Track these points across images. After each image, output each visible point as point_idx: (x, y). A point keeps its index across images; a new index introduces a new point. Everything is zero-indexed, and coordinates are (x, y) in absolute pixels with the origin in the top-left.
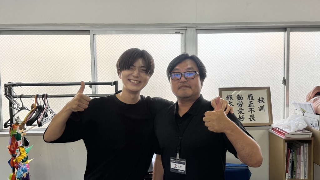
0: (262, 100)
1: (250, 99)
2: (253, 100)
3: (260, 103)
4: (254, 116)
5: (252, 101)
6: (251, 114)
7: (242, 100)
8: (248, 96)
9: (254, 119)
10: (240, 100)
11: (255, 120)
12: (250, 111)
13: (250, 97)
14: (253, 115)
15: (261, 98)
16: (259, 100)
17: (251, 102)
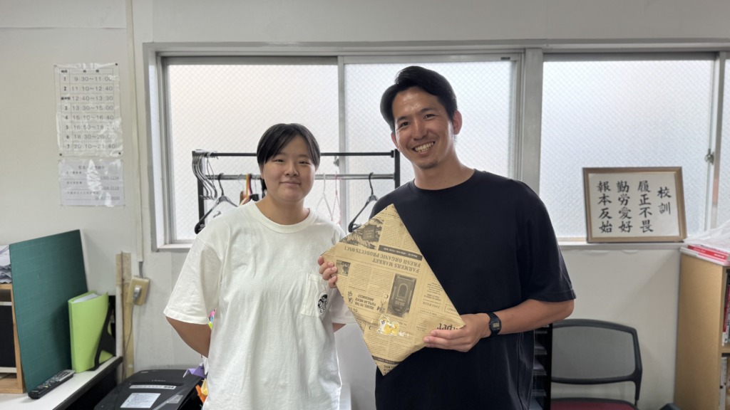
0: (666, 192)
1: (643, 189)
2: (649, 191)
3: (661, 197)
4: (651, 223)
5: (646, 195)
6: (644, 219)
7: (627, 191)
8: (638, 184)
9: (651, 228)
10: (623, 191)
11: (651, 231)
12: (643, 214)
13: (644, 186)
14: (649, 221)
15: (664, 188)
16: (660, 192)
17: (644, 196)
